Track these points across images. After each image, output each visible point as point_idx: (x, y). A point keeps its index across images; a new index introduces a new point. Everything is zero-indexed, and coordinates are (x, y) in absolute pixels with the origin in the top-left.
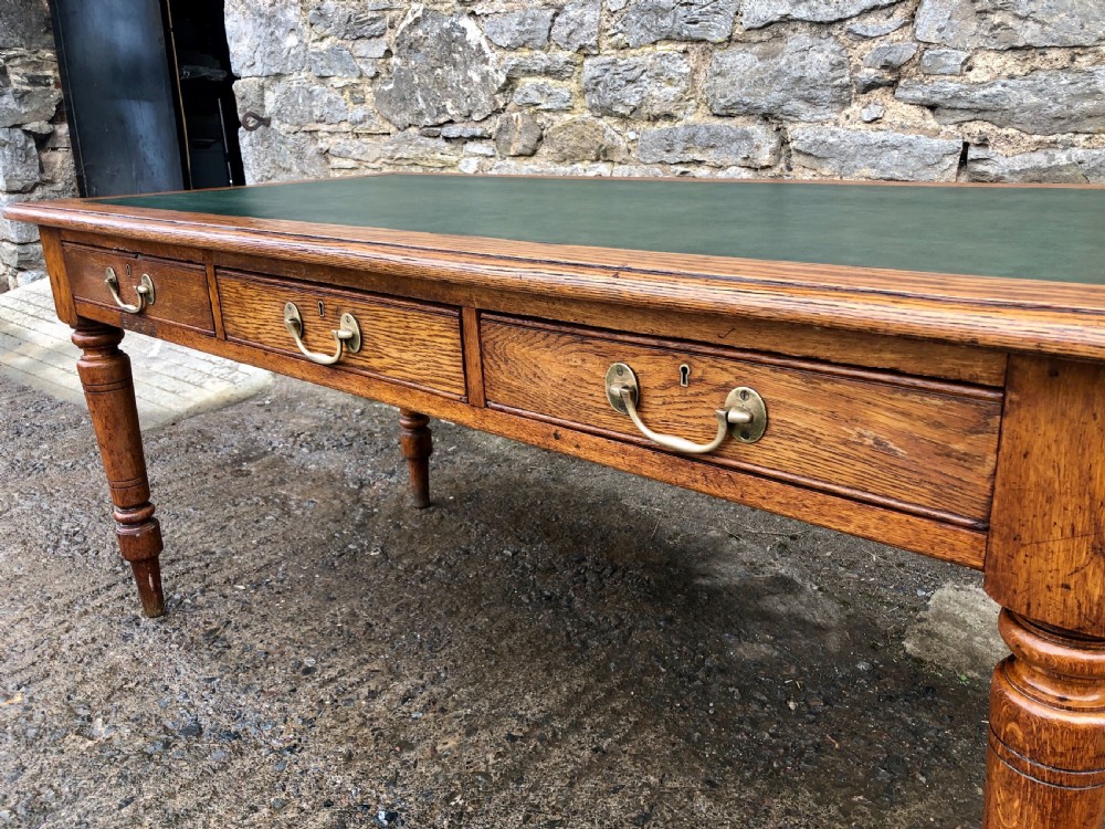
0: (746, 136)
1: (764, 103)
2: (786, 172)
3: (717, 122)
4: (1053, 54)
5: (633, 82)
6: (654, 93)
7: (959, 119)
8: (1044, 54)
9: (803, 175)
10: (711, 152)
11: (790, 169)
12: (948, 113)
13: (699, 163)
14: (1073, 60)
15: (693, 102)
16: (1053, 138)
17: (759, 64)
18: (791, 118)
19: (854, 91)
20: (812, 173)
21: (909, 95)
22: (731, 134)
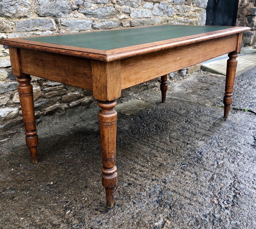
0: (51, 22)
1: (54, 13)
2: (59, 31)
3: (41, 18)
4: (102, 4)
5: (12, 5)
6: (21, 10)
7: (90, 17)
8: (101, 4)
9: (63, 31)
10: (41, 27)
11: (60, 30)
12: (88, 15)
13: (37, 30)
14: (104, 6)
15: (32, 12)
16: (102, 20)
17: (50, 3)
18: (59, 17)
19: (71, 10)
20: (65, 30)
21: (82, 11)
22: (47, 21)
